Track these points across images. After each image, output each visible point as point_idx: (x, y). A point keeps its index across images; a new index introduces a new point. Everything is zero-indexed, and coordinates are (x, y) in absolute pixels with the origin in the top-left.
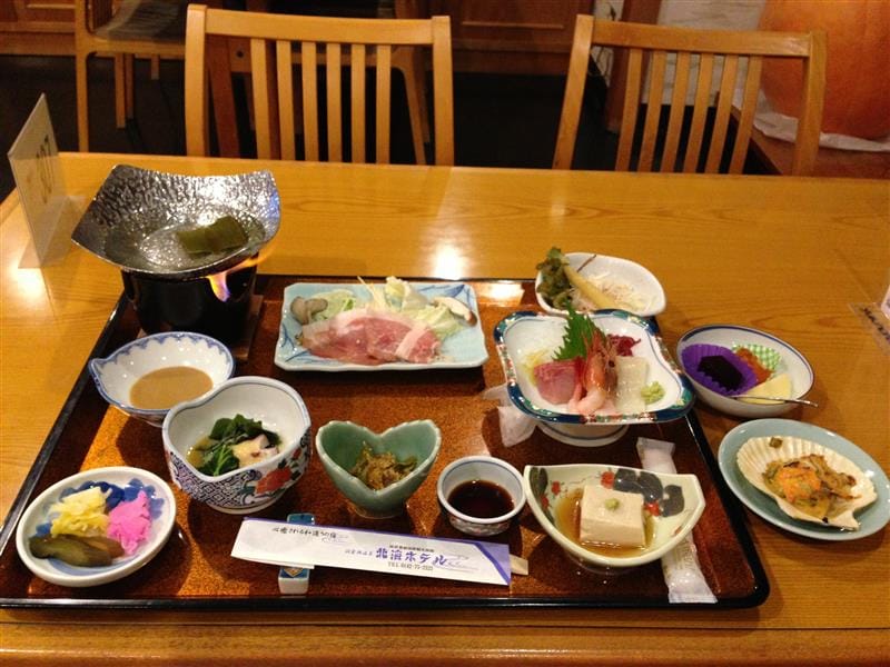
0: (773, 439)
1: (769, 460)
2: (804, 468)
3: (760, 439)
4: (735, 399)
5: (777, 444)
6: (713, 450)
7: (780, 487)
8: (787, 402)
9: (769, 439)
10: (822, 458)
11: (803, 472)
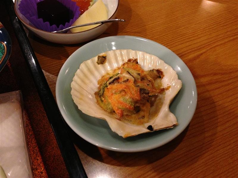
0: (99, 57)
1: (99, 77)
2: (125, 81)
3: (89, 62)
4: (66, 32)
5: (102, 60)
6: (52, 90)
7: (109, 103)
8: (103, 23)
9: (96, 59)
10: (136, 61)
11: (123, 86)
